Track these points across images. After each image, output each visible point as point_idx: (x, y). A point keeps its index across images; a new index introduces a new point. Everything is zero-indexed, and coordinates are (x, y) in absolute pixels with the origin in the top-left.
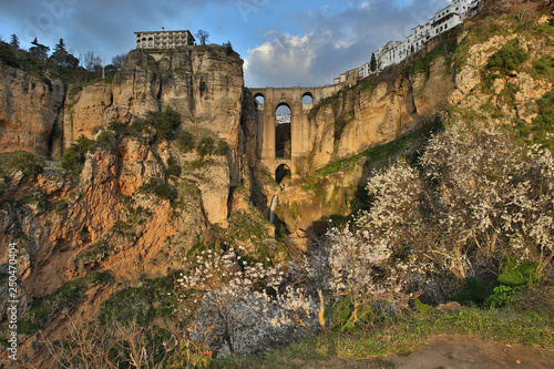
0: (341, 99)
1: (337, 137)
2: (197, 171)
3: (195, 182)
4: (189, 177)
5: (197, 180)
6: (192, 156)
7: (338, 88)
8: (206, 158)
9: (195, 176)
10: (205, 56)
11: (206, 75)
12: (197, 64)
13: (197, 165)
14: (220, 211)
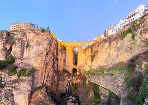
0: (94, 46)
1: (92, 60)
2: (14, 85)
3: (11, 90)
4: (9, 88)
5: (13, 89)
6: (14, 77)
7: (94, 42)
8: (22, 78)
9: (12, 87)
10: (31, 33)
11: (31, 41)
12: (28, 36)
13: (15, 82)
14: (24, 102)
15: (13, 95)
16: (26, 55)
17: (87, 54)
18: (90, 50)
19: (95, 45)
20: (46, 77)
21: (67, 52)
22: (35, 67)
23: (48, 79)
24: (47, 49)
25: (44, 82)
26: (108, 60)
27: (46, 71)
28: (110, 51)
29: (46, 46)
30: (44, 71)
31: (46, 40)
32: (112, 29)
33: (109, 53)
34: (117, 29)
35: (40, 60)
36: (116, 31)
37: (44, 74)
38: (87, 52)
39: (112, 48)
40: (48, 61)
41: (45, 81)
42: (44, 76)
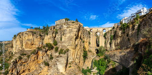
2: (57, 59)
3: (56, 61)
4: (55, 60)
5: (57, 61)
7: (112, 28)
8: (61, 55)
9: (57, 60)
10: (66, 25)
11: (66, 30)
12: (64, 27)
13: (58, 57)
14: (63, 69)
15: (57, 64)
16: (63, 40)
19: (113, 30)
20: (76, 55)
21: (91, 36)
22: (69, 48)
23: (77, 57)
24: (76, 35)
26: (123, 42)
27: (76, 51)
28: (124, 35)
29: (75, 33)
30: (74, 51)
31: (75, 28)
33: (123, 37)
34: (129, 20)
35: (71, 43)
37: (74, 53)
39: (125, 34)
40: (77, 43)
41: (75, 58)
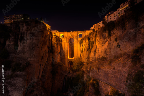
0: (92, 36)
1: (90, 51)
2: (9, 80)
5: (8, 85)
6: (9, 72)
7: (91, 31)
10: (25, 25)
12: (21, 28)
15: (8, 91)
17: (84, 45)
18: (87, 41)
19: (92, 34)
20: (41, 71)
22: (30, 61)
23: (43, 74)
25: (39, 77)
26: (108, 51)
27: (41, 65)
28: (110, 40)
30: (39, 65)
31: (40, 32)
32: (111, 15)
33: (109, 43)
34: (117, 15)
35: (34, 53)
36: (116, 17)
38: (84, 43)
39: (112, 38)
40: (42, 54)
42: (39, 71)
